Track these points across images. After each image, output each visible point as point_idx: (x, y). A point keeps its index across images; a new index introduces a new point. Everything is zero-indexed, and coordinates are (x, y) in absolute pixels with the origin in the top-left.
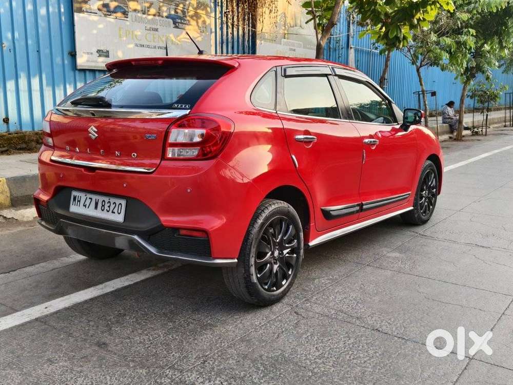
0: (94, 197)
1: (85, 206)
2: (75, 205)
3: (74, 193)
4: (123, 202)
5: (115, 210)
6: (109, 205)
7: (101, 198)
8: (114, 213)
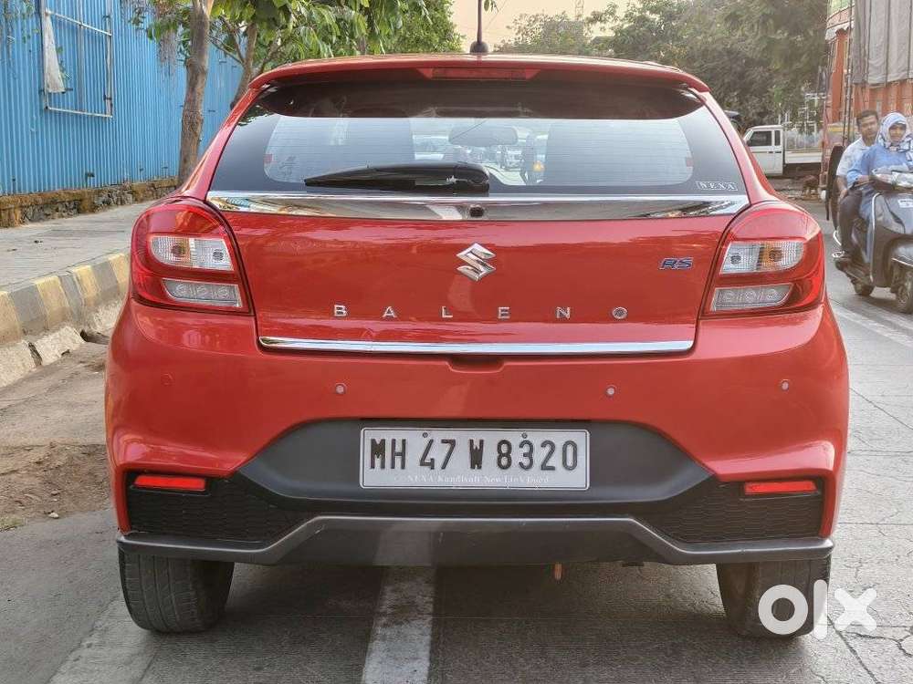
0: (463, 437)
1: (432, 465)
2: (383, 466)
3: (369, 435)
4: (581, 438)
5: (556, 461)
6: (526, 449)
7: (490, 438)
8: (552, 468)
